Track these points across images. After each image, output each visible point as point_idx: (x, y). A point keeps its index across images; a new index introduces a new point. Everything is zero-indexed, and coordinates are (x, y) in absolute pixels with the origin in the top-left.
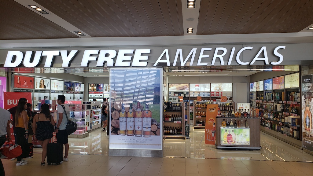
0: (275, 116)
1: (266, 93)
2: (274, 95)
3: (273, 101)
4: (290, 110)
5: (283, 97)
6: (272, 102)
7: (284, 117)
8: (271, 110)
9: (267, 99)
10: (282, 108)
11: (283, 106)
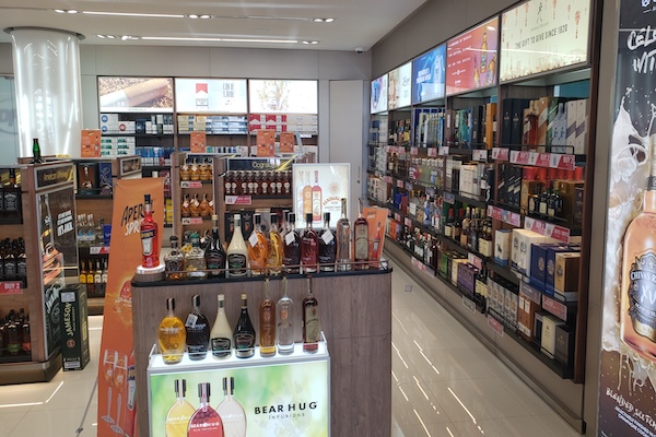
0: (450, 217)
1: (421, 115)
2: (449, 121)
3: (447, 148)
4: (525, 196)
5: (492, 126)
6: (441, 153)
7: (489, 230)
8: (437, 192)
9: (422, 140)
10: (484, 185)
11: (490, 177)
